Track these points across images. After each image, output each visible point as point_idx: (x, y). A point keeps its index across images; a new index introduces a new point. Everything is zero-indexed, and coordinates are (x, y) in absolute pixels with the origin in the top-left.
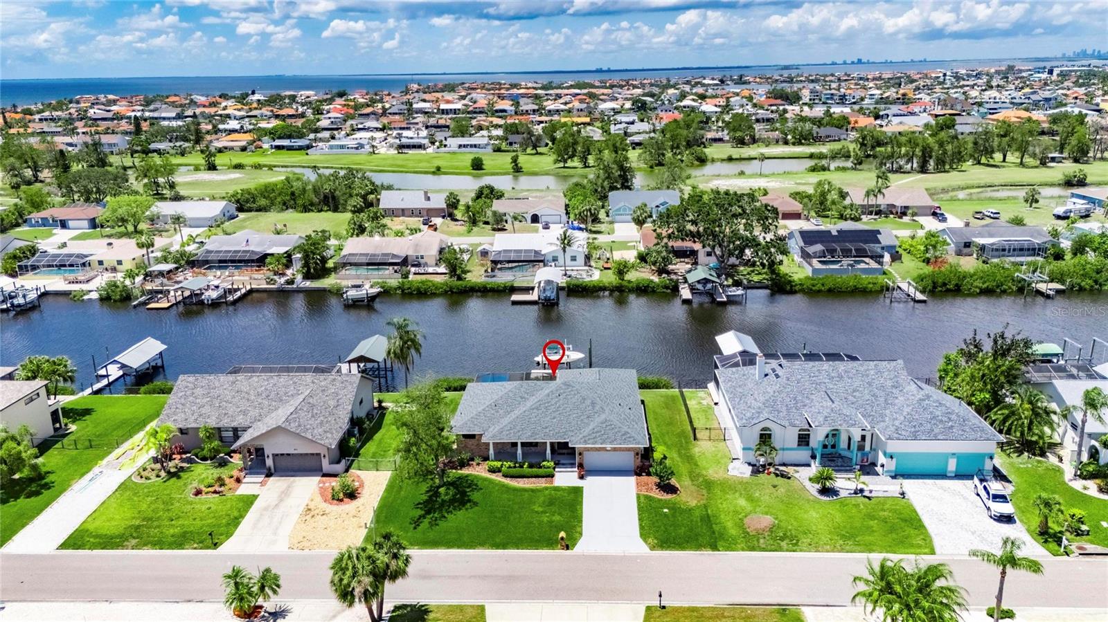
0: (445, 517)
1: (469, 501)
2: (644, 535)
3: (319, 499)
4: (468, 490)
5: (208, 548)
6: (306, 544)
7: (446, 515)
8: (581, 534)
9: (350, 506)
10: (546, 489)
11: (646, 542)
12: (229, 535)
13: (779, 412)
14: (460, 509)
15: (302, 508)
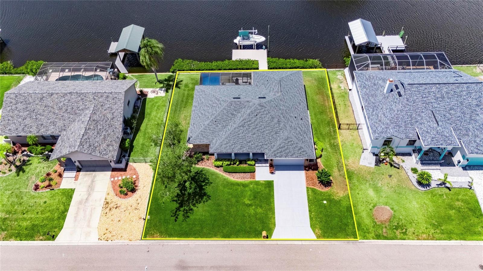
0: (192, 209)
1: (205, 194)
2: (313, 226)
3: (112, 193)
4: (203, 184)
5: (49, 240)
6: (109, 235)
7: (192, 207)
8: (275, 225)
9: (132, 199)
10: (251, 183)
11: (314, 231)
12: (61, 228)
13: (400, 127)
14: (200, 202)
15: (102, 202)
